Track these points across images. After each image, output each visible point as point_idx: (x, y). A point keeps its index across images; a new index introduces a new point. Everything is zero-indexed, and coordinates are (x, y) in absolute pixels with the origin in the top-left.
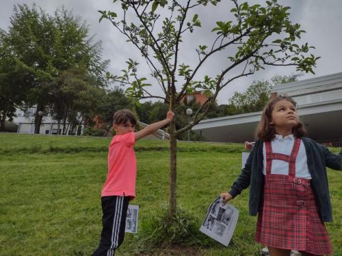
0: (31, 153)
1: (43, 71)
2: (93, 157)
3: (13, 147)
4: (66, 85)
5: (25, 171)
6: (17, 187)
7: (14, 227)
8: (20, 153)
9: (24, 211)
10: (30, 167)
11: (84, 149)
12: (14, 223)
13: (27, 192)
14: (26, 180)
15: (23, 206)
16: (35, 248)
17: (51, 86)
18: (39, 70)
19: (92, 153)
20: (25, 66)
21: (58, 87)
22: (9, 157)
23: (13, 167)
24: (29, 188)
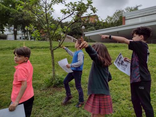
0: (12, 50)
1: (14, 9)
2: (38, 51)
3: (4, 47)
4: (26, 16)
5: (9, 59)
6: (5, 66)
7: (2, 82)
8: (8, 50)
9: (7, 76)
10: (11, 57)
11: (35, 47)
12: (2, 81)
13: (8, 68)
14: (9, 63)
15: (6, 74)
16: (8, 89)
17: (19, 17)
18: (12, 9)
19: (38, 49)
20: (5, 7)
21: (22, 17)
22: (3, 52)
23: (4, 57)
24: (9, 66)
